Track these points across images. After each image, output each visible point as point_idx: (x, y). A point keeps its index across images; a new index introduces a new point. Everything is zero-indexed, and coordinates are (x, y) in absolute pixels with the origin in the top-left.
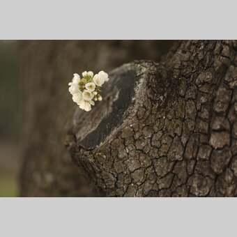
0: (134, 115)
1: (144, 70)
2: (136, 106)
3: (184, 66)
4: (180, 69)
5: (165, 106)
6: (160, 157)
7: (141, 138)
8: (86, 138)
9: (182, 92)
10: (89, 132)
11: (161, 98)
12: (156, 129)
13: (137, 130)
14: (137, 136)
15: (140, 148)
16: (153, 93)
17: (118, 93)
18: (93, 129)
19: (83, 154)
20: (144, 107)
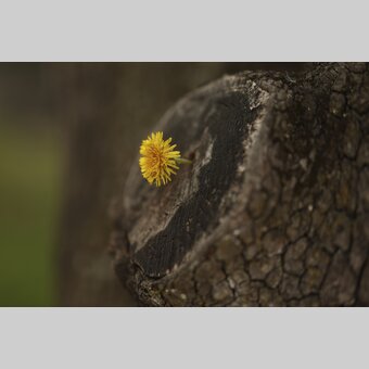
0: (241, 208)
1: (265, 97)
2: (247, 189)
3: (354, 84)
4: (345, 93)
5: (312, 181)
6: (304, 297)
7: (260, 256)
8: (146, 248)
9: (349, 148)
10: (153, 233)
11: (303, 163)
12: (292, 233)
13: (249, 240)
14: (251, 253)
15: (260, 277)
16: (283, 153)
17: (211, 147)
18: (161, 228)
19: (139, 286)
20: (264, 190)
